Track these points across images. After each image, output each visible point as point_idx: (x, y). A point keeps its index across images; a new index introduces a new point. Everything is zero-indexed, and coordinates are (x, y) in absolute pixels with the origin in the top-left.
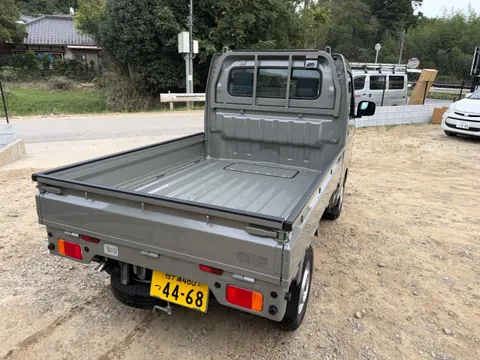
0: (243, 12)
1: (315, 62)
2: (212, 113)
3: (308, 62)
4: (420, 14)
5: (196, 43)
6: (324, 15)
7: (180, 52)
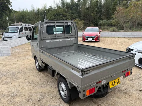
1: (70, 24)
2: (42, 42)
3: (69, 24)
4: (12, 9)
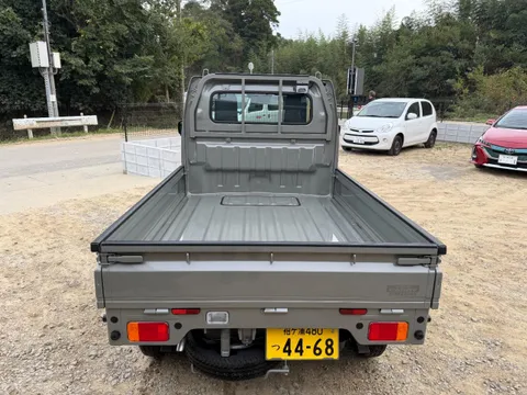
0: (111, 22)
1: (306, 87)
2: (191, 144)
4: (279, 35)
5: (57, 56)
6: (200, 31)
7: (34, 66)
